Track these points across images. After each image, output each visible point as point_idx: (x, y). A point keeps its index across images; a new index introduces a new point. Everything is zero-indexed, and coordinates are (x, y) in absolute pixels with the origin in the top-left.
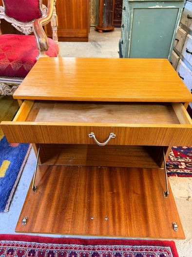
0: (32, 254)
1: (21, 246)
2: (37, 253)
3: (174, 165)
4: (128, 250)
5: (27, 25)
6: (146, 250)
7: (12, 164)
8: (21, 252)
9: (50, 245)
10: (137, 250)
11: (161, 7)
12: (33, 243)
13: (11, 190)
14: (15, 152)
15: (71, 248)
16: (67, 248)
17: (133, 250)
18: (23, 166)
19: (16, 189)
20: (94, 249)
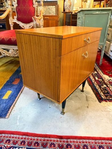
0: (23, 143)
1: (16, 138)
2: (26, 143)
4: (92, 143)
5: (27, 25)
6: (106, 143)
7: (13, 92)
8: (15, 142)
9: (36, 138)
10: (99, 143)
11: (100, 13)
12: (24, 136)
13: (11, 106)
14: (15, 87)
15: (51, 141)
16: (48, 140)
17: (95, 143)
18: (19, 94)
19: (14, 106)
20: (67, 142)
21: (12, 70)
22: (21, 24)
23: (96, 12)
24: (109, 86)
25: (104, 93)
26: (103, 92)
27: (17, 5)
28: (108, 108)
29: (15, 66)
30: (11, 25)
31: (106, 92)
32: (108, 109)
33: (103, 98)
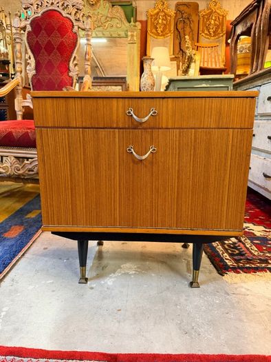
3: (260, 259)
11: (208, 86)
21: (7, 208)
23: (201, 84)
24: (243, 239)
25: (231, 255)
26: (230, 251)
27: (34, 71)
28: (242, 287)
29: (18, 201)
30: (18, 113)
31: (237, 252)
32: (243, 290)
33: (229, 264)
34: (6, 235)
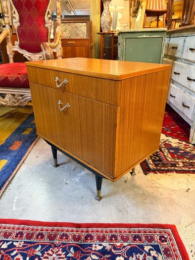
0: (19, 236)
1: (9, 228)
2: (25, 235)
3: (171, 164)
4: (125, 232)
5: (36, 56)
6: (144, 232)
7: (9, 162)
8: (8, 234)
9: (40, 228)
10: (134, 232)
11: (148, 37)
12: (22, 226)
13: (5, 182)
14: (14, 154)
15: (63, 231)
16: (58, 230)
17: (129, 232)
18: (20, 164)
19: (10, 182)
20: (87, 232)
21: (10, 127)
22: (26, 54)
23: (143, 35)
24: (163, 149)
25: (153, 161)
26: (153, 158)
28: (157, 183)
29: (16, 121)
30: (10, 56)
31: (158, 158)
32: (157, 185)
33: (151, 167)
34: (11, 148)
